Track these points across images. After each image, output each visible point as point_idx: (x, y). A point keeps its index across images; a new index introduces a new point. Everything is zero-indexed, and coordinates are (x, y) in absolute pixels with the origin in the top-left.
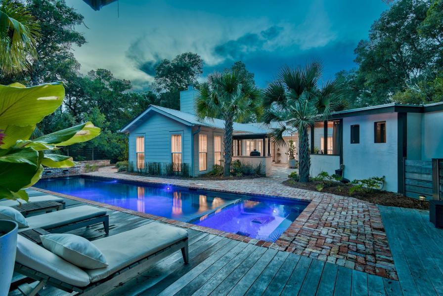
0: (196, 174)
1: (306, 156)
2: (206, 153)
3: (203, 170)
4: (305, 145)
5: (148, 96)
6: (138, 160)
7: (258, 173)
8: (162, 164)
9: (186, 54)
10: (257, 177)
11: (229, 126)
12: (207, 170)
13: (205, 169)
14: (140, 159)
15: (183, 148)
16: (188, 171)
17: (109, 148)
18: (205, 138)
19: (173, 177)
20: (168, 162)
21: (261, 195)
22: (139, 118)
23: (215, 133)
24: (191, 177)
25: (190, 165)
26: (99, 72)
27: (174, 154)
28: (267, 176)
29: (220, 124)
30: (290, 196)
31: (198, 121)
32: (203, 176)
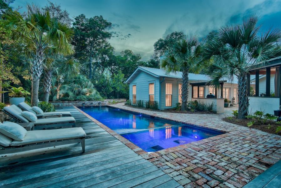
0: (163, 108)
1: (244, 97)
2: (172, 95)
3: (169, 106)
4: (242, 88)
5: (151, 62)
6: (134, 99)
7: (211, 111)
8: (144, 101)
9: (173, 33)
10: (208, 113)
11: (185, 76)
12: (172, 106)
13: (171, 106)
14: (134, 98)
15: (155, 92)
16: (157, 106)
17: (126, 93)
18: (171, 85)
19: (148, 109)
20: (147, 100)
21: (191, 124)
22: (133, 74)
23: (179, 82)
24: (159, 110)
25: (158, 102)
26: (126, 51)
27: (150, 95)
28: (217, 113)
29: (179, 75)
30: (214, 128)
31: (166, 74)
32: (168, 110)
